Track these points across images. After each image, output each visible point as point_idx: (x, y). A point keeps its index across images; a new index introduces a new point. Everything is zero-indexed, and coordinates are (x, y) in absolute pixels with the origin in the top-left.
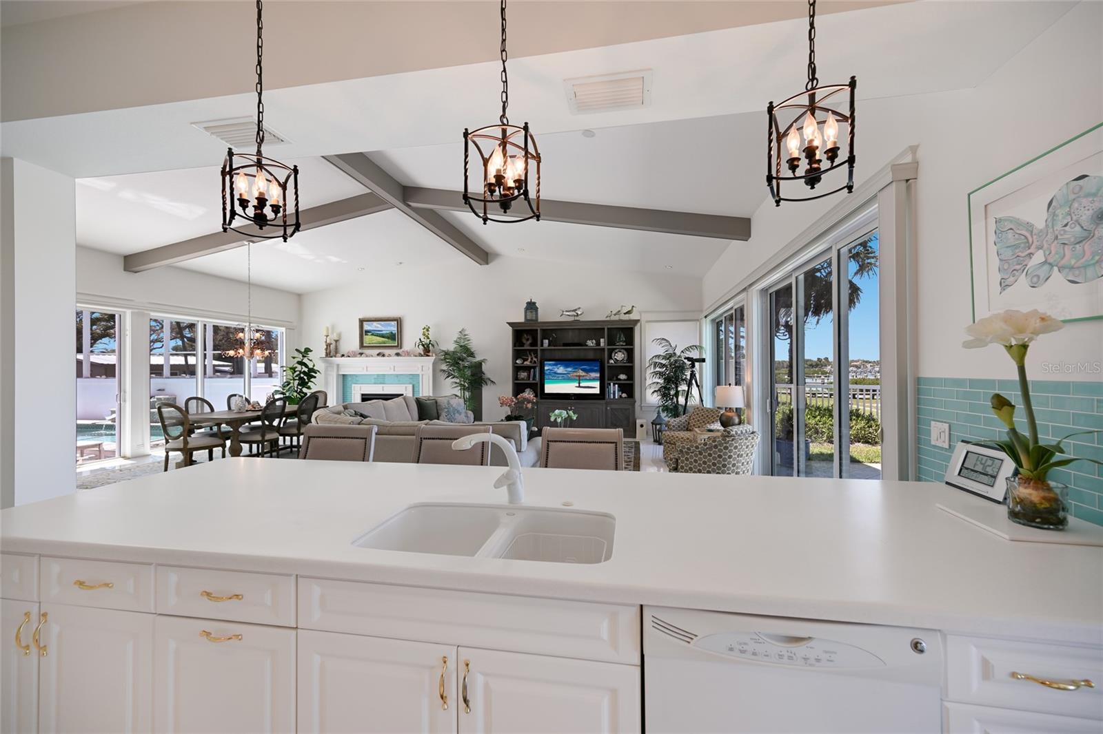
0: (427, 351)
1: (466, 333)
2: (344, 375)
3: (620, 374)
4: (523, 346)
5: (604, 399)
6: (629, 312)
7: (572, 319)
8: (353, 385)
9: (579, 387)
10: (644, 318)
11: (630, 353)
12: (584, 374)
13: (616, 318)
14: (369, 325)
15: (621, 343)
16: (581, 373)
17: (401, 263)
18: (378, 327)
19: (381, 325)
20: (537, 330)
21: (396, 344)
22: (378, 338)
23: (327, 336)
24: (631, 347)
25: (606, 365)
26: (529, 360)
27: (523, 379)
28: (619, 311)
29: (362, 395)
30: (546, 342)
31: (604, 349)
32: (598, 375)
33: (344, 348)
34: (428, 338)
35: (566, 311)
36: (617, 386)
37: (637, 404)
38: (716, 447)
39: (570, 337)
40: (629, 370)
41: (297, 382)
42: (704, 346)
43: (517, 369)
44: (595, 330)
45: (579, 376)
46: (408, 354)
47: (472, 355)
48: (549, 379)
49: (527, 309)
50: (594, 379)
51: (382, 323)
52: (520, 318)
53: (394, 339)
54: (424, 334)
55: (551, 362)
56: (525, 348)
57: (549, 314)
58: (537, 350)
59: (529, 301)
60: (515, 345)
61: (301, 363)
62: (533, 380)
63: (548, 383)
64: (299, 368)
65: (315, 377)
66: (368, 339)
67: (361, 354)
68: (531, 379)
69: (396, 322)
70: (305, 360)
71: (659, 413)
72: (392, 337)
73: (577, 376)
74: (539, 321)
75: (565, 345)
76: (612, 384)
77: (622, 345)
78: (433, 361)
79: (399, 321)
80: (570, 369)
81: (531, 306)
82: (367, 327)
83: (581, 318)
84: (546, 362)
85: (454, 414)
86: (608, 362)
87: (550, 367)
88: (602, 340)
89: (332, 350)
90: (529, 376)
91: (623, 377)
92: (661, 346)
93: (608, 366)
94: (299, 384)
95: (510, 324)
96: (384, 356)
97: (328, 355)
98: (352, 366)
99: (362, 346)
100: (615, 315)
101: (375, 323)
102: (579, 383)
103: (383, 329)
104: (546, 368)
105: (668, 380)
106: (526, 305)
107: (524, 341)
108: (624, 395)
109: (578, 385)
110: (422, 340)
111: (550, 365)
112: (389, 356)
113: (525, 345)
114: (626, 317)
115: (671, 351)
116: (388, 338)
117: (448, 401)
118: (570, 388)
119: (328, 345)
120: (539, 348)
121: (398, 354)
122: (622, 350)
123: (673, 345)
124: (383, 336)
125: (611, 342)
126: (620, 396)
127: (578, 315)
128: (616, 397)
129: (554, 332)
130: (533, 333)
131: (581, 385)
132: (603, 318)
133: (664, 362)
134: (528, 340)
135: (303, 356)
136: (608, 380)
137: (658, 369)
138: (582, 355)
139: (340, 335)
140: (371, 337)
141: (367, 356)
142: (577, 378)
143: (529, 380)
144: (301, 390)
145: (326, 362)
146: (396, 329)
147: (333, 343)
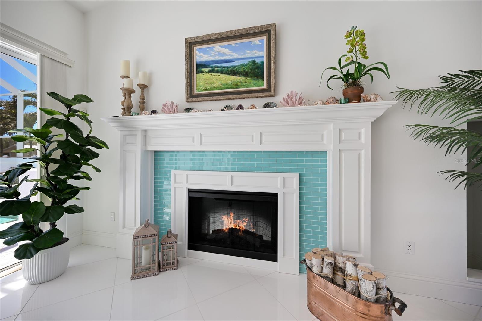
2: (156, 152)
8: (173, 172)
21: (265, 86)
22: (223, 76)
23: (126, 77)
29: (190, 191)
51: (233, 43)
53: (260, 76)
65: (97, 155)
69: (265, 38)
70: (75, 120)
72: (253, 72)
79: (271, 35)
96: (240, 107)
97: (128, 110)
99: (191, 95)
112: (253, 107)
116: (246, 74)
119: (128, 92)
121: (267, 106)
124: (234, 72)
139: (150, 77)
140: (208, 75)
141: (200, 114)
144: (65, 181)
145: (123, 125)
146: (265, 53)
147: (138, 90)
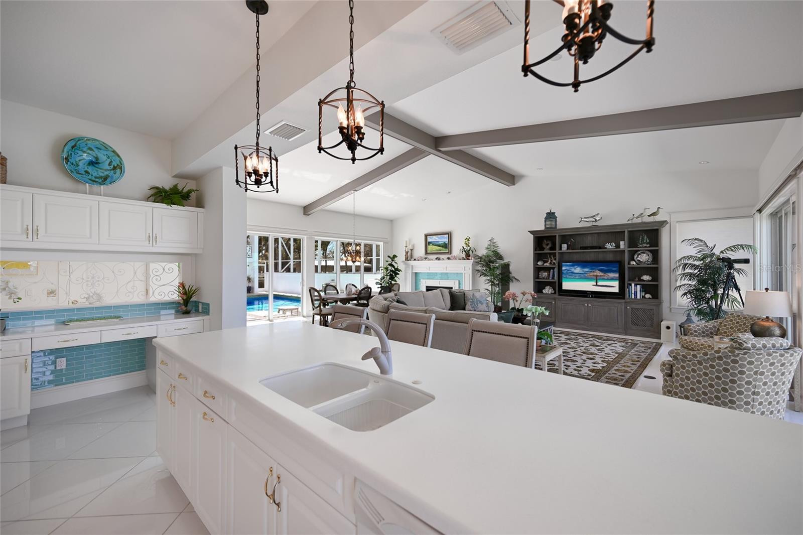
0: (468, 256)
1: (495, 241)
2: (416, 273)
3: (644, 275)
4: (543, 250)
5: (624, 298)
6: (653, 214)
7: (590, 224)
8: (421, 280)
9: (597, 285)
10: (673, 219)
11: (656, 256)
12: (601, 274)
13: (639, 220)
14: (430, 238)
15: (645, 245)
16: (598, 273)
17: (449, 192)
18: (436, 239)
19: (439, 238)
20: (556, 236)
21: (448, 251)
22: (436, 247)
23: (406, 247)
24: (657, 248)
25: (626, 266)
26: (549, 262)
27: (544, 278)
28: (642, 214)
29: (427, 287)
30: (565, 246)
31: (624, 251)
32: (617, 275)
33: (416, 255)
34: (469, 246)
35: (585, 218)
36: (638, 286)
37: (665, 305)
38: (720, 358)
39: (589, 241)
40: (654, 270)
41: (388, 277)
42: (758, 246)
43: (537, 270)
44: (615, 233)
45: (597, 276)
46: (455, 258)
47: (501, 258)
48: (566, 278)
49: (546, 219)
50: (612, 279)
51: (439, 236)
52: (540, 226)
53: (447, 247)
54: (466, 243)
55: (568, 264)
56: (546, 251)
57: (567, 221)
58: (556, 253)
59: (549, 211)
60: (535, 249)
61: (391, 265)
62: (553, 278)
63: (566, 281)
64: (390, 268)
65: (399, 274)
66: (431, 248)
67: (426, 258)
68: (551, 278)
69: (447, 235)
70: (393, 263)
71: (689, 315)
72: (445, 246)
73: (594, 276)
74: (558, 227)
75: (582, 248)
76: (633, 285)
77: (646, 247)
78: (472, 263)
79: (450, 234)
80: (586, 270)
81: (551, 216)
82: (429, 240)
83: (599, 224)
84: (563, 264)
85: (477, 304)
86: (629, 264)
87: (568, 268)
88: (622, 243)
89: (409, 256)
90: (549, 275)
91: (646, 278)
92: (692, 246)
93: (629, 268)
94: (389, 279)
95: (531, 232)
96: (439, 259)
97: (407, 259)
98: (422, 267)
99: (426, 253)
100: (637, 218)
101: (434, 237)
102: (597, 282)
103: (440, 240)
104: (563, 268)
105: (702, 282)
106: (546, 215)
107: (544, 246)
108: (648, 296)
109: (595, 284)
110: (465, 247)
111: (567, 266)
112: (443, 259)
113: (545, 250)
114: (651, 219)
115: (707, 251)
116: (442, 247)
117: (473, 294)
118: (588, 286)
119: (407, 253)
120: (557, 251)
121: (448, 258)
122: (647, 252)
123: (710, 245)
124: (439, 246)
125: (633, 243)
126: (643, 297)
127: (596, 220)
128: (638, 297)
129: (572, 237)
130: (552, 239)
131: (598, 284)
132: (625, 222)
133: (697, 263)
134: (547, 245)
135: (393, 260)
136: (629, 280)
137: (688, 271)
138: (601, 257)
139: (413, 246)
140: (431, 246)
141: (429, 260)
142: (595, 278)
143: (549, 279)
144: (391, 282)
145: (406, 264)
146: (447, 240)
147: (410, 251)
